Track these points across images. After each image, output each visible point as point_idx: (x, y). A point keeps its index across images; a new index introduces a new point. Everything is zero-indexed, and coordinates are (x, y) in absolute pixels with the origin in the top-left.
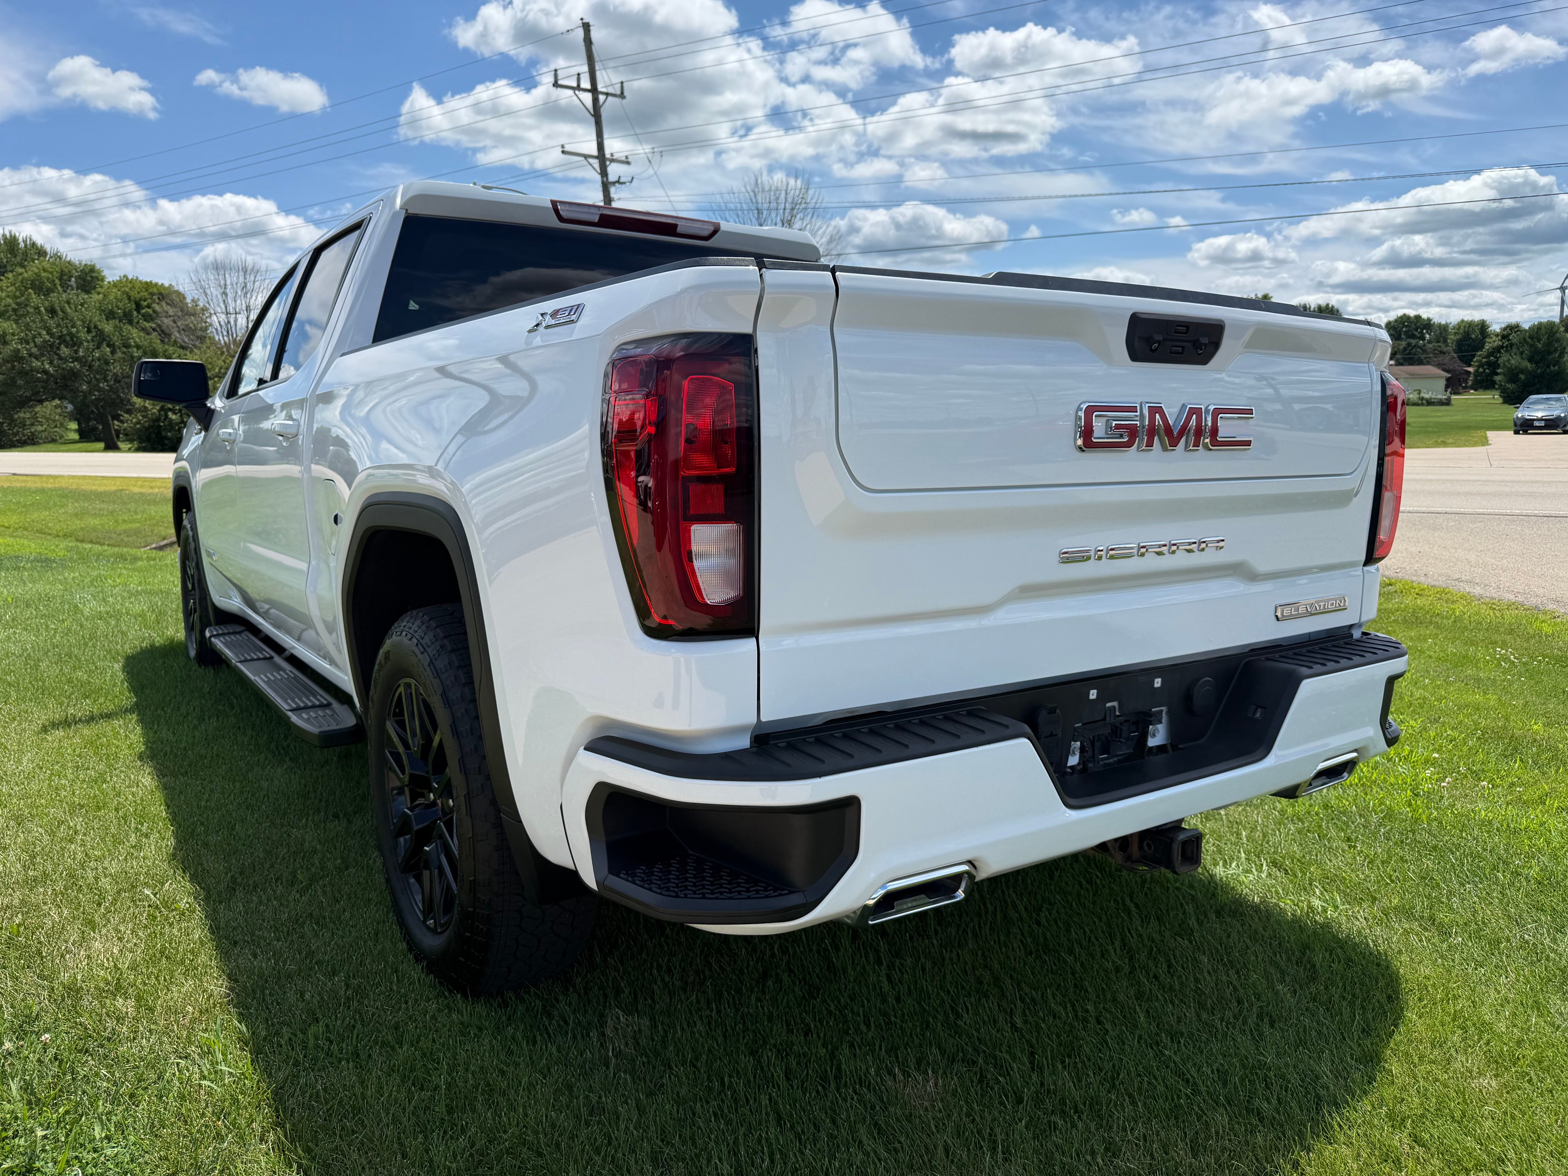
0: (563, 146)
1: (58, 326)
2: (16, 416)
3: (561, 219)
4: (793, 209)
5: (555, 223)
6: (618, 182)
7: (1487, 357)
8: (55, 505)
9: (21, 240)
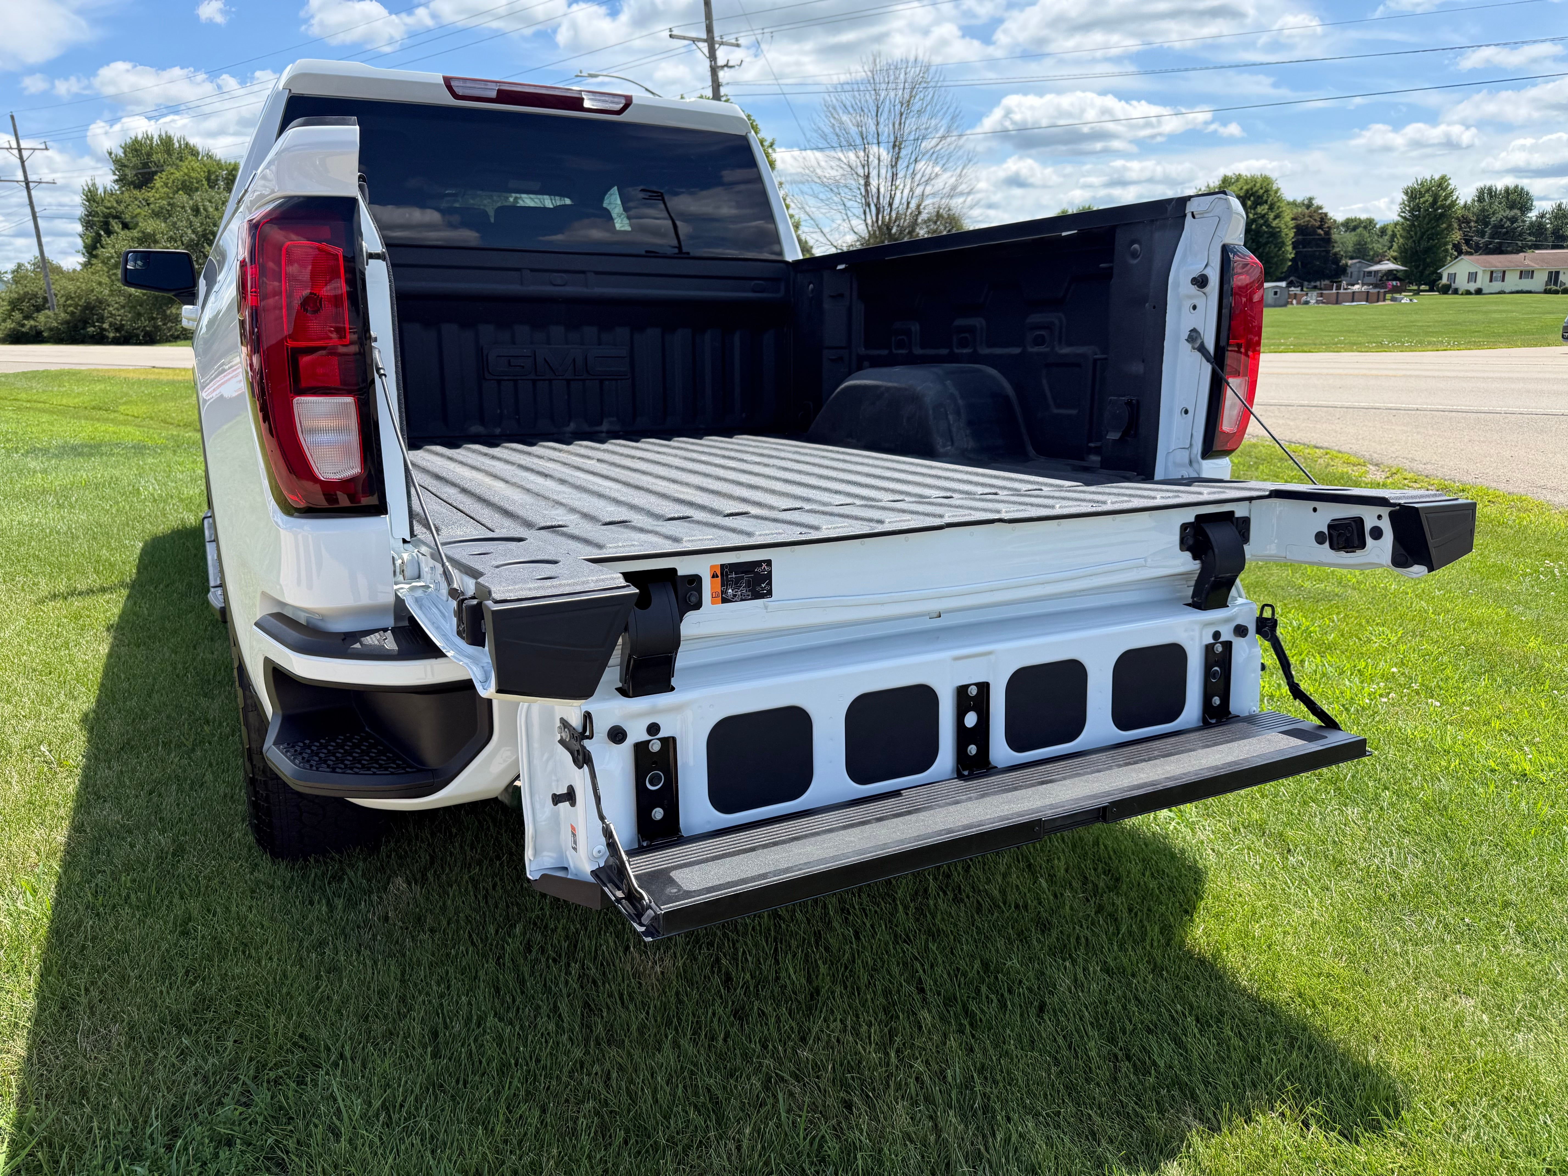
0: (671, 30)
1: (202, 224)
2: (168, 312)
3: (456, 96)
4: (913, 88)
5: (448, 100)
6: (727, 66)
8: (181, 397)
9: (175, 140)
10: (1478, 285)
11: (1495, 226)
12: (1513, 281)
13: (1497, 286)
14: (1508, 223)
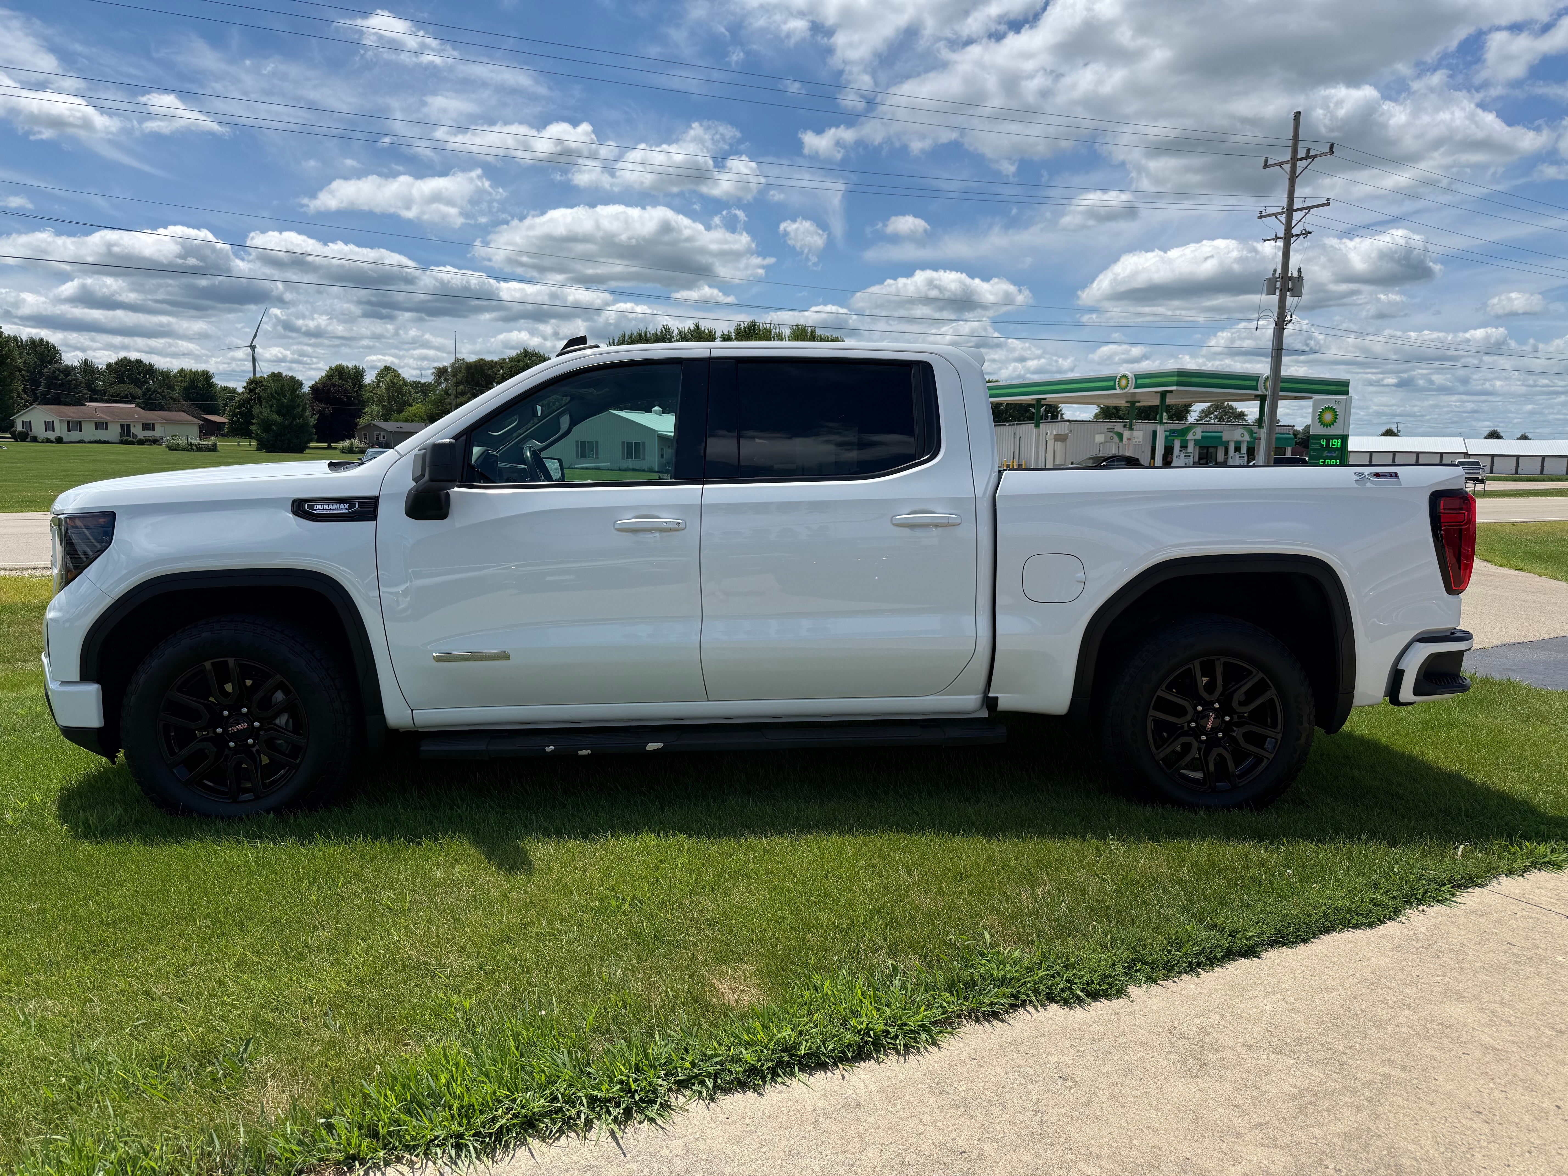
7: (240, 407)
10: (57, 433)
11: (48, 377)
12: (89, 431)
13: (75, 435)
14: (62, 376)
